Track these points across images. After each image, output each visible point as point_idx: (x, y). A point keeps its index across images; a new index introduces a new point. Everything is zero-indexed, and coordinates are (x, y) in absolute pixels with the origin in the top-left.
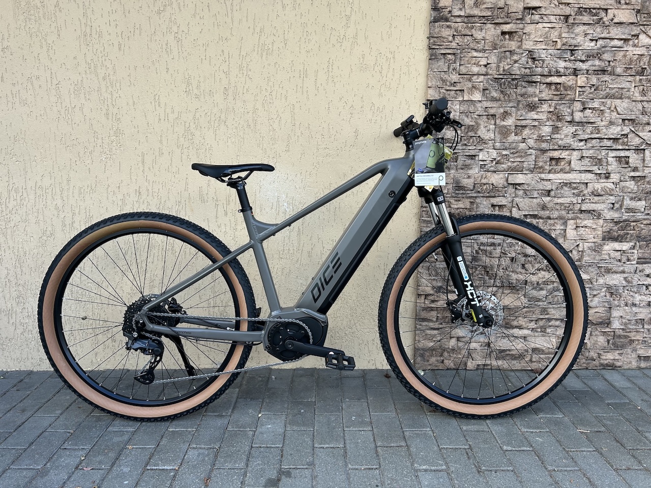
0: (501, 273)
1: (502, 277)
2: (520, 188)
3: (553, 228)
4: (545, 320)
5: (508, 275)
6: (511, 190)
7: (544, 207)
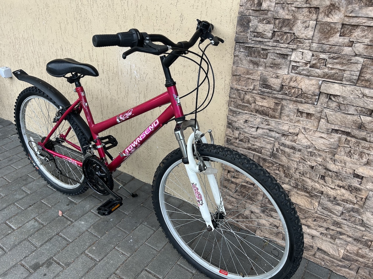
0: (297, 175)
1: (297, 179)
2: (334, 99)
3: (366, 151)
4: (335, 232)
5: (303, 180)
6: (323, 99)
7: (361, 126)
